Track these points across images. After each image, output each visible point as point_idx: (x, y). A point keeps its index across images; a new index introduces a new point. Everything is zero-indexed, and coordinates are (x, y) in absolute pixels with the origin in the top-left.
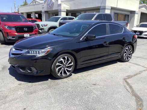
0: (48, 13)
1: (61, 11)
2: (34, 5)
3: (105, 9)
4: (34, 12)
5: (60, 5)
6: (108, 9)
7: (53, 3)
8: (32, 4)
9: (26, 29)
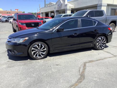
0: (59, 12)
1: (67, 10)
2: (50, 6)
3: (101, 6)
4: (50, 11)
5: (66, 5)
6: (104, 6)
7: (62, 4)
8: (49, 5)
9: (33, 25)
